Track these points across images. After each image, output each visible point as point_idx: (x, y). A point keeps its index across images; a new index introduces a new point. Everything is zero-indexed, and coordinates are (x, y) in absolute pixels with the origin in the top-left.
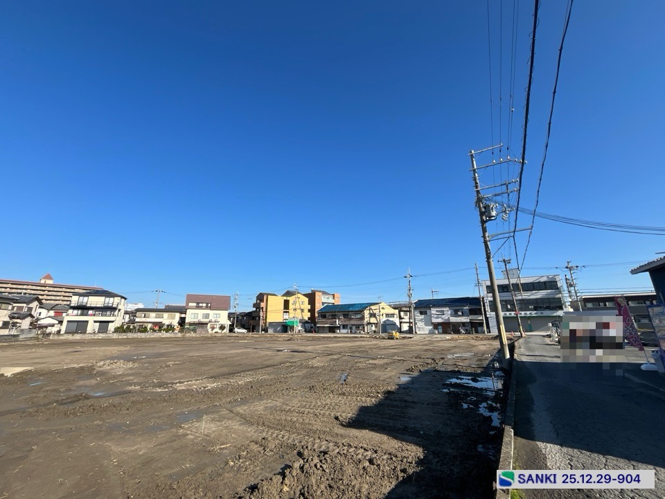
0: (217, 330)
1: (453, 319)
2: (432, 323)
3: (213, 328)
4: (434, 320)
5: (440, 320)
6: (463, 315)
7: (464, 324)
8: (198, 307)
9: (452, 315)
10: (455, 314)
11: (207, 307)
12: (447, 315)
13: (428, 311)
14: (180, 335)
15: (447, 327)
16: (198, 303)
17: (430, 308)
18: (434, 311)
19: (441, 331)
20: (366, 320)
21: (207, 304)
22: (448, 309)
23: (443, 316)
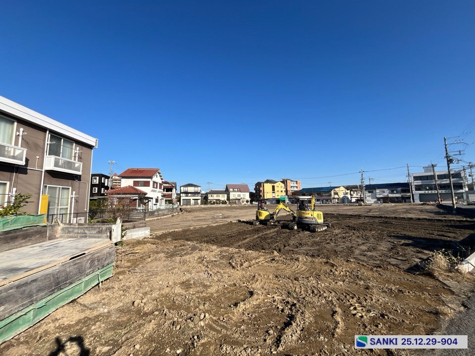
0: (245, 203)
1: (390, 195)
2: (377, 198)
3: (243, 202)
4: (378, 196)
5: (381, 196)
6: (397, 193)
7: (397, 198)
8: (234, 191)
9: (389, 193)
10: (392, 192)
11: (238, 191)
12: (387, 193)
13: (374, 191)
14: (229, 205)
15: (386, 200)
16: (233, 189)
17: (375, 189)
18: (378, 191)
19: (382, 201)
20: (333, 196)
21: (238, 189)
22: (387, 190)
23: (384, 194)
